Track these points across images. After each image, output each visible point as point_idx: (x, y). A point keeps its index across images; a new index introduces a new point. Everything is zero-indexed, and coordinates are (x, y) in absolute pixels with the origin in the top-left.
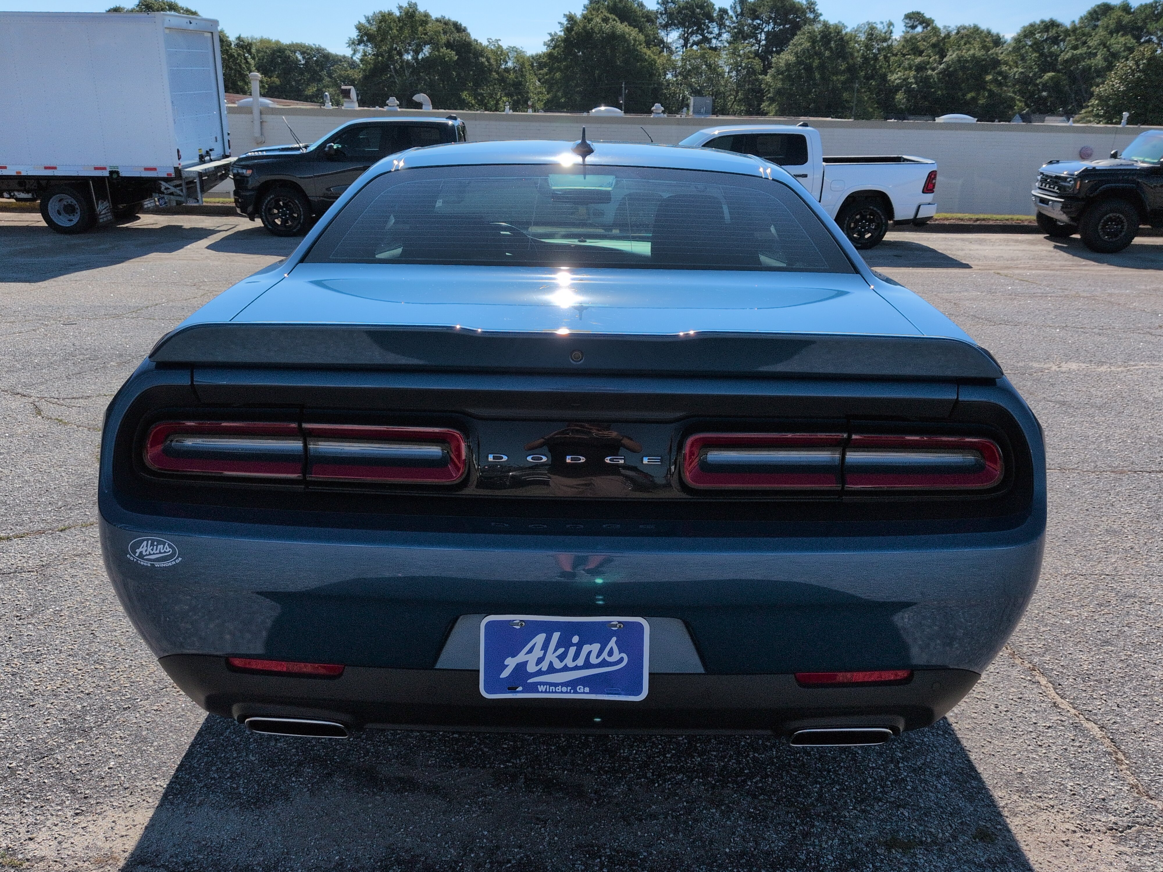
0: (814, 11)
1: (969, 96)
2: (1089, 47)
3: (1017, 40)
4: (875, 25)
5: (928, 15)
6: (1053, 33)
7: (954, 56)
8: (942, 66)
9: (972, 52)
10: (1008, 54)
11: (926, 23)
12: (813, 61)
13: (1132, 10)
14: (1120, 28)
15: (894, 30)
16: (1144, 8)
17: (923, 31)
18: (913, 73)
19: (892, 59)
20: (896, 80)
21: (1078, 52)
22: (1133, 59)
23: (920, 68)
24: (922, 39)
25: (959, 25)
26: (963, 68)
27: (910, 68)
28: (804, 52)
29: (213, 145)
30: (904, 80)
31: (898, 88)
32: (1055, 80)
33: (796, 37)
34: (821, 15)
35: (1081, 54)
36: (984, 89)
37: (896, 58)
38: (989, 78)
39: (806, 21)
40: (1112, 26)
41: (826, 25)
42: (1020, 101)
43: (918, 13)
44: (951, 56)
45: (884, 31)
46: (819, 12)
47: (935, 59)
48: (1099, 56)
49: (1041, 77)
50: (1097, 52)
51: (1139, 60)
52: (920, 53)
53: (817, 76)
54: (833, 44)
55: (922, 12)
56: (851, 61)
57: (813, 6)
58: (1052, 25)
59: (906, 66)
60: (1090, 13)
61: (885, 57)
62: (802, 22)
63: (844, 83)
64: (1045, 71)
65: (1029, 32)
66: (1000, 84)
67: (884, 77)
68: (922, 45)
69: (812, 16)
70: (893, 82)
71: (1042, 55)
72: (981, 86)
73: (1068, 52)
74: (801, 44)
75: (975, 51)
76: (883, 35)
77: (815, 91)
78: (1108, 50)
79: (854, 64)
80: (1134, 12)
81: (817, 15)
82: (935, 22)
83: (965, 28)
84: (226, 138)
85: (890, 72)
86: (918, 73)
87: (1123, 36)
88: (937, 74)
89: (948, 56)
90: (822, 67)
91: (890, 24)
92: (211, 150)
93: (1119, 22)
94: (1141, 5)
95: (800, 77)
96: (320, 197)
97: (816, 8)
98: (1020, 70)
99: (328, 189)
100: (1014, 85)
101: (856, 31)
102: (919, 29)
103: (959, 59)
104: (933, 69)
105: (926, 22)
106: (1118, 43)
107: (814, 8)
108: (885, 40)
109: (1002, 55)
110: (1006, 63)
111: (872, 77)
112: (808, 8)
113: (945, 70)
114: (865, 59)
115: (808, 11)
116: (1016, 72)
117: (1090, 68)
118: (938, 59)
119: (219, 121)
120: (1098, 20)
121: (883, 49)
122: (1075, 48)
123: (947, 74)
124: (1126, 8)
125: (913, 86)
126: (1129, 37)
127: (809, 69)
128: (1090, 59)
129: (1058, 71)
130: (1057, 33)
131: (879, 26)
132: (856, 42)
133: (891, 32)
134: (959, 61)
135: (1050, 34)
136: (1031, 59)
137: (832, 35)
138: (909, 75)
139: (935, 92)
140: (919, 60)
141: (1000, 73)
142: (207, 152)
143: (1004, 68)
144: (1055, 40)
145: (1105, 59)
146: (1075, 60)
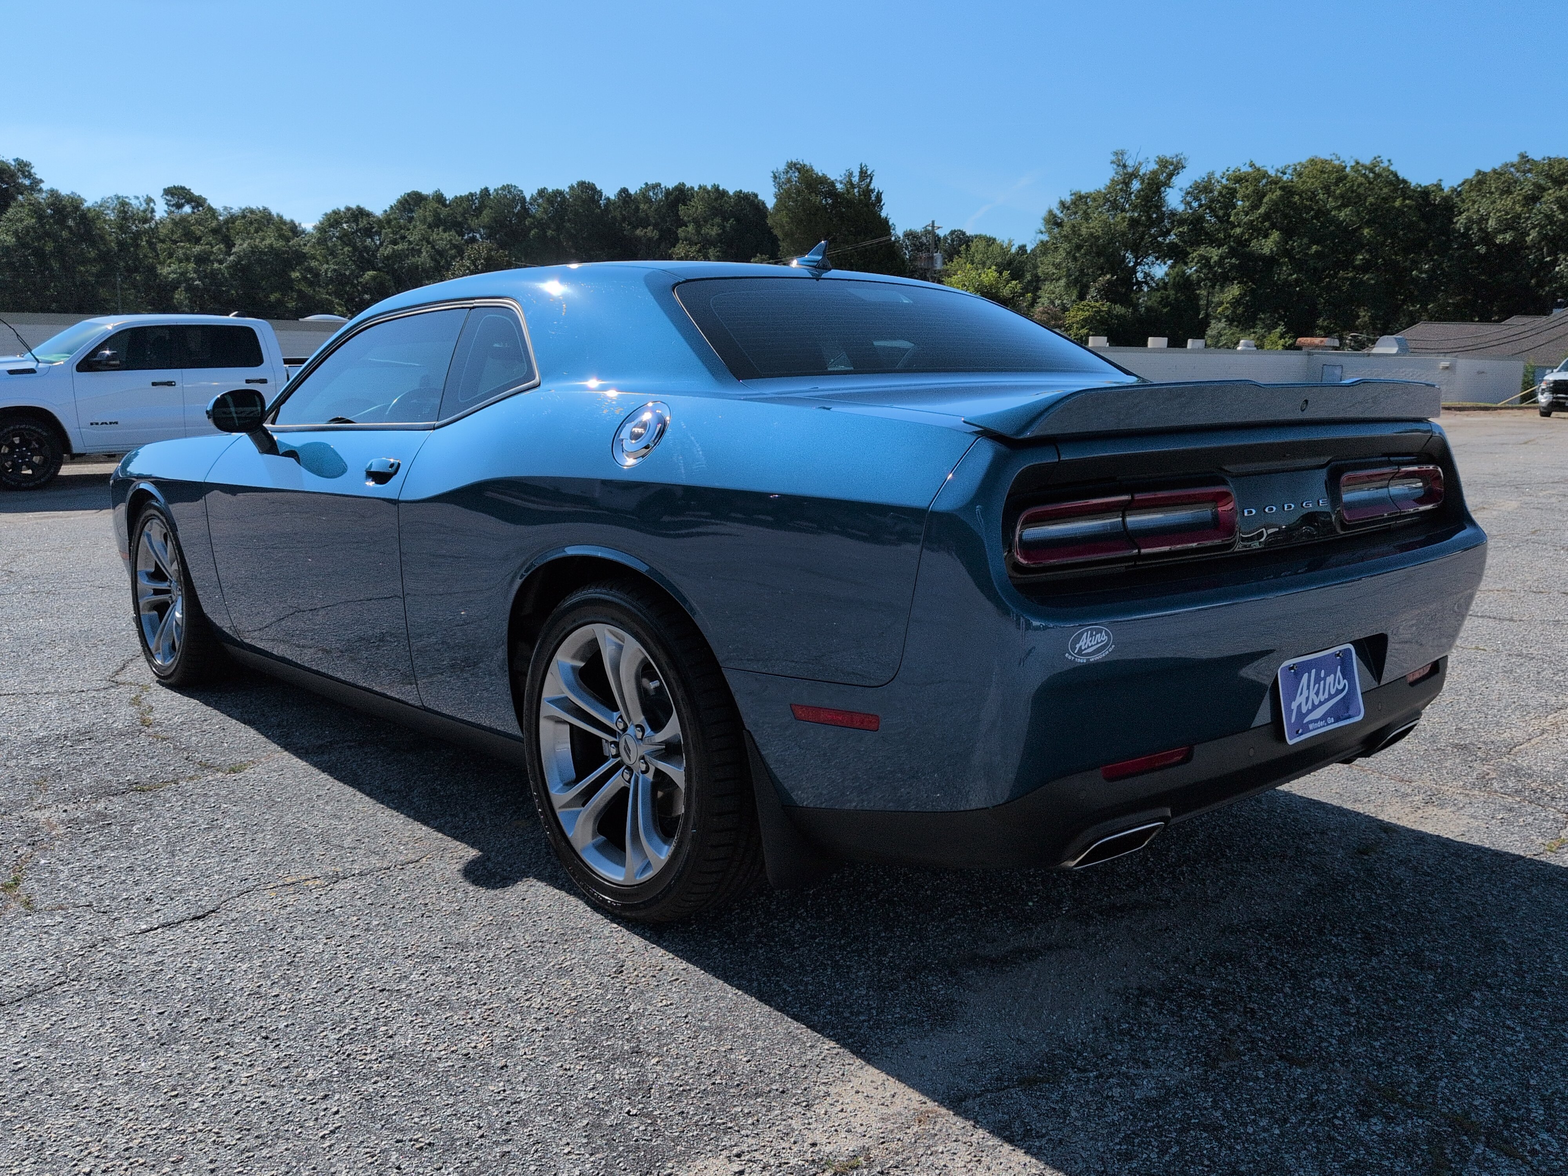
0: (29, 176)
1: (273, 298)
2: (410, 243)
3: (321, 229)
4: (127, 200)
5: (196, 192)
6: (363, 223)
7: (245, 245)
8: (232, 258)
9: (268, 242)
10: (313, 247)
11: (195, 202)
12: (44, 245)
13: (448, 202)
14: (438, 222)
15: (156, 208)
16: (459, 200)
17: (193, 213)
18: (192, 266)
19: (159, 246)
20: (170, 274)
21: (399, 247)
22: (469, 258)
23: (202, 260)
24: (197, 222)
25: (243, 207)
26: (259, 261)
27: (188, 259)
28: (28, 232)
30: (182, 274)
31: (175, 286)
32: (378, 280)
33: (10, 210)
34: (41, 181)
35: (403, 250)
36: (292, 289)
37: (164, 246)
38: (295, 275)
39: (20, 189)
40: (429, 220)
41: (53, 193)
42: (340, 305)
43: (183, 188)
44: (241, 246)
45: (141, 209)
46: (38, 177)
47: (220, 249)
48: (424, 253)
49: (361, 276)
50: (421, 249)
51: (476, 260)
52: (198, 240)
53: (56, 265)
54: (70, 223)
55: (188, 188)
56: (102, 247)
57: (27, 169)
58: (358, 214)
59: (181, 256)
60: (399, 202)
61: (149, 242)
62: (12, 190)
63: (97, 276)
64: (364, 270)
65: (333, 220)
66: (311, 284)
67: (152, 269)
68: (198, 230)
69: (27, 182)
70: (166, 277)
71: (355, 248)
72: (287, 286)
73: (387, 247)
74: (21, 221)
75: (270, 240)
76: (141, 214)
77: (55, 286)
78: (433, 247)
79: (109, 251)
80: (449, 205)
81: (36, 183)
82: (208, 201)
83: (252, 212)
85: (160, 263)
86: (200, 267)
87: (445, 231)
88: (226, 267)
89: (237, 246)
90: (60, 252)
91: (149, 200)
93: (436, 215)
94: (456, 197)
95: (26, 265)
97: (33, 171)
98: (332, 267)
100: (327, 285)
101: (101, 206)
102: (187, 209)
103: (254, 250)
104: (221, 262)
105: (198, 202)
106: (442, 239)
107: (29, 172)
108: (145, 221)
109: (307, 248)
110: (314, 258)
111: (136, 270)
112: (19, 170)
113: (237, 263)
114: (121, 244)
115: (19, 174)
116: (327, 269)
117: (417, 268)
118: (224, 249)
120: (412, 211)
121: (146, 232)
122: (395, 243)
123: (241, 269)
124: (439, 198)
125: (196, 283)
126: (453, 233)
127: (39, 253)
128: (413, 256)
129: (379, 270)
130: (369, 223)
131: (134, 202)
132: (105, 221)
133: (153, 211)
134: (253, 252)
135: (361, 225)
136: (343, 254)
137: (68, 209)
138: (187, 269)
139: (228, 291)
140: (197, 249)
141: (310, 270)
143: (314, 264)
144: (368, 232)
145: (432, 258)
146: (397, 256)
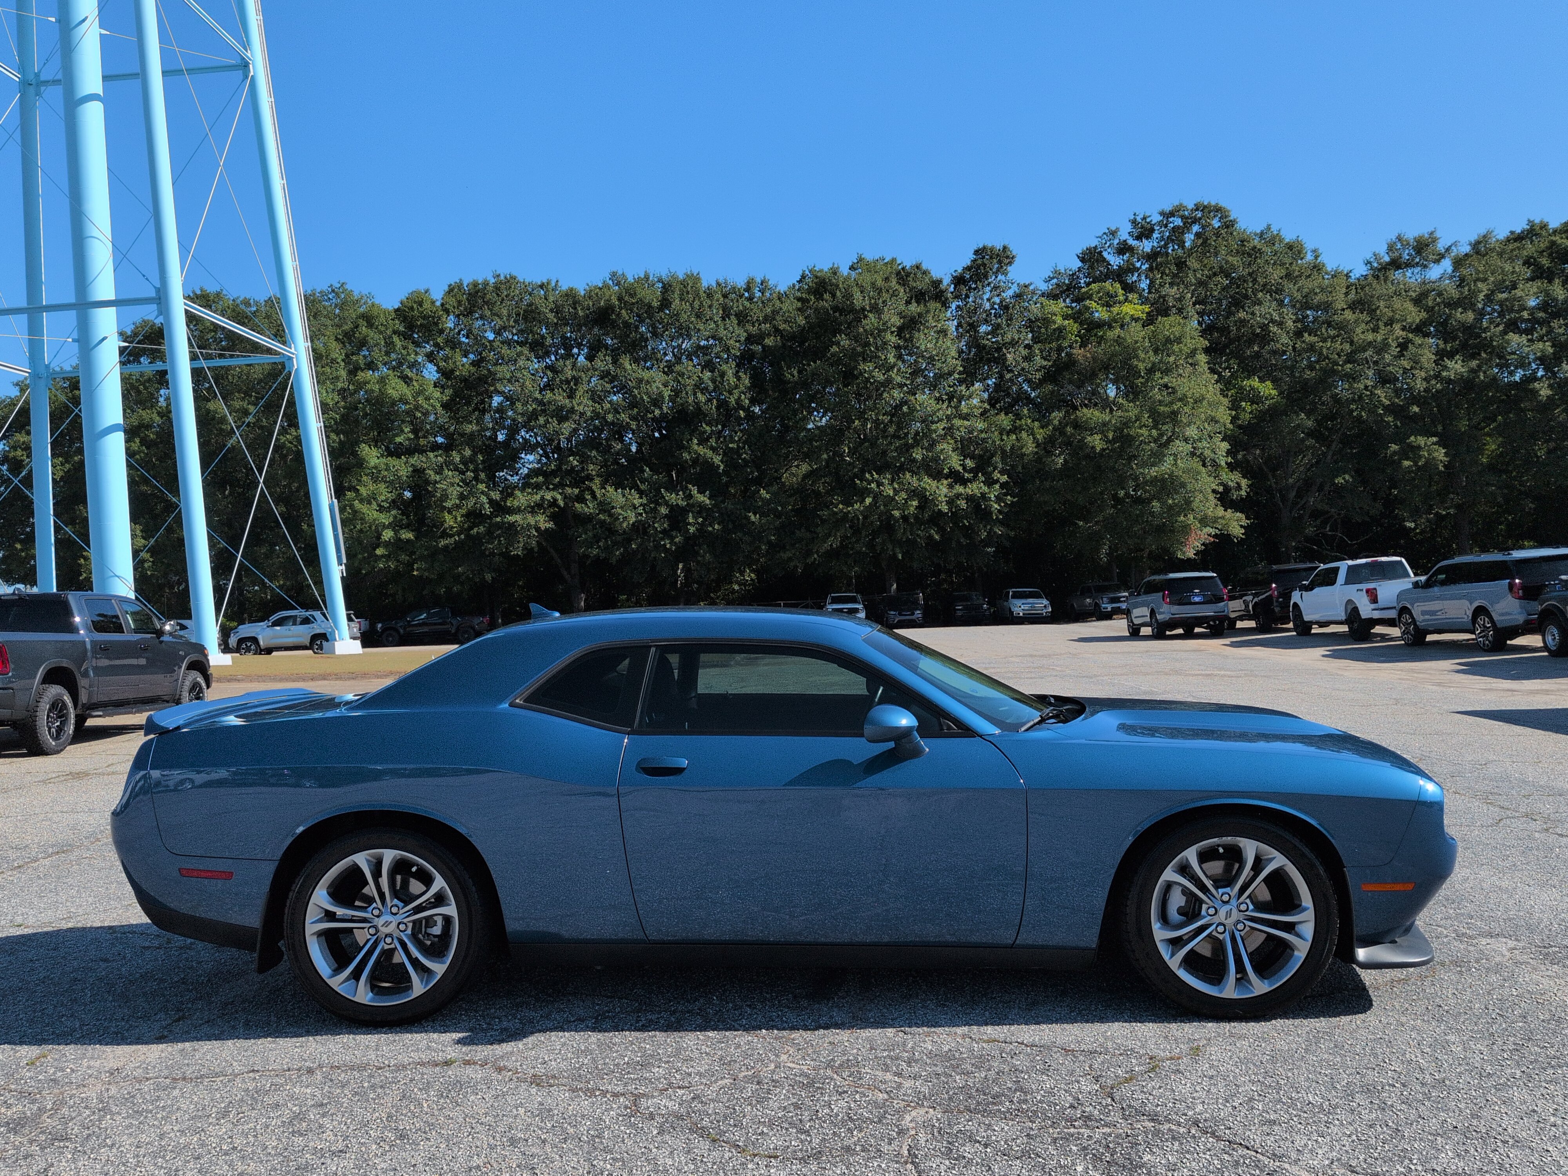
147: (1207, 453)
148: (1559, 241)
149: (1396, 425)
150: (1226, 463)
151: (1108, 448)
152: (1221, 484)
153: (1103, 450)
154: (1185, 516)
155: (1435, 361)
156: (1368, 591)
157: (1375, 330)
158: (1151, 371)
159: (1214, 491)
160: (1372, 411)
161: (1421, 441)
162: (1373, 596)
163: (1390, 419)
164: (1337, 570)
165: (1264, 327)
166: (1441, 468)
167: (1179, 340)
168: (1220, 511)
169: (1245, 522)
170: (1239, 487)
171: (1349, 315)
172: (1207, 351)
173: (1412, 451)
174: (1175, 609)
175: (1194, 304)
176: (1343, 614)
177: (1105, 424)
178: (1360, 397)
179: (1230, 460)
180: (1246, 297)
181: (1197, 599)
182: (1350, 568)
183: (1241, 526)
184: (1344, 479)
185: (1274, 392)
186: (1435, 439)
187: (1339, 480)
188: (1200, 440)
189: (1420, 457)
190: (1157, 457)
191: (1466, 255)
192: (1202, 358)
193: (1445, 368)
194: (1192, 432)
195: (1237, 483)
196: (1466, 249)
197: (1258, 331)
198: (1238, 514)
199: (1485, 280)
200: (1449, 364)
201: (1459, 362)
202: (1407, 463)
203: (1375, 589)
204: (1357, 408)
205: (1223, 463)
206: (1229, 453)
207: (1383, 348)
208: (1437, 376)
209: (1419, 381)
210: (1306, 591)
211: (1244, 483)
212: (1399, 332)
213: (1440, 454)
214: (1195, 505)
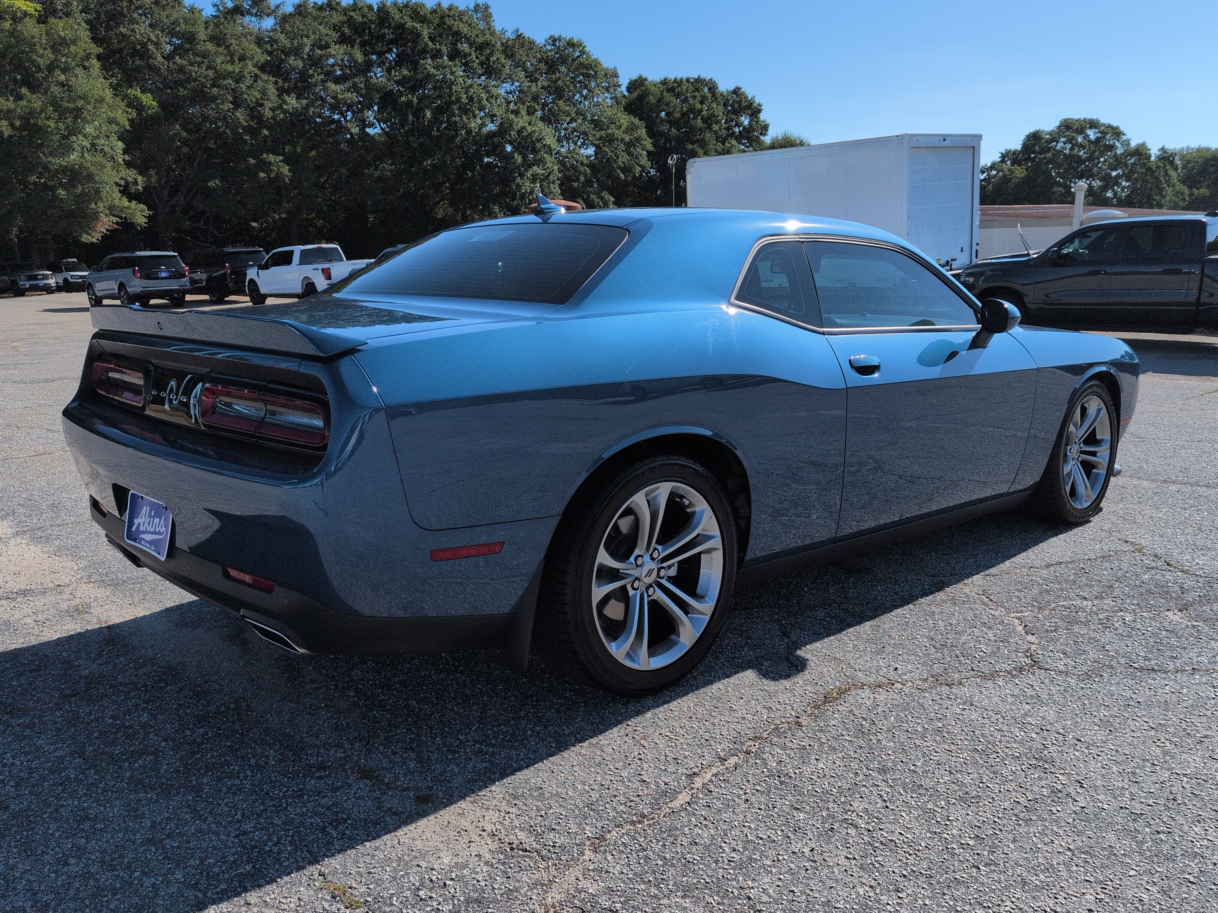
29: (956, 254)
84: (975, 248)
92: (952, 260)
96: (1038, 304)
99: (1046, 296)
119: (969, 230)
142: (948, 262)
147: (107, 149)
148: (355, 17)
149: (251, 143)
150: (124, 160)
151: (15, 135)
152: (122, 178)
153: (10, 136)
154: (96, 204)
155: (277, 96)
156: (323, 270)
157: (233, 63)
158: (51, 68)
159: (117, 184)
160: (234, 131)
161: (272, 158)
162: (327, 273)
163: (248, 138)
164: (292, 252)
165: (144, 45)
166: (287, 181)
167: (74, 42)
168: (125, 202)
169: (147, 213)
170: (136, 183)
171: (210, 47)
172: (99, 57)
173: (265, 165)
174: (145, 283)
175: (81, 12)
176: (300, 287)
177: (9, 111)
178: (225, 117)
179: (127, 158)
180: (122, 14)
181: (164, 275)
182: (302, 251)
183: (146, 217)
184: (215, 183)
185: (154, 103)
186: (281, 158)
187: (211, 184)
188: (98, 137)
189: (271, 171)
190: (65, 148)
191: (291, 14)
192: (95, 63)
193: (285, 102)
194: (89, 129)
195: (134, 178)
196: (289, 9)
197: (139, 47)
198: (142, 205)
199: (308, 37)
200: (288, 99)
201: (294, 99)
202: (262, 175)
203: (329, 268)
204: (223, 125)
205: (120, 160)
206: (125, 152)
207: (239, 79)
208: (280, 107)
209: (267, 110)
210: (262, 269)
211: (140, 179)
212: (250, 68)
213: (285, 170)
214: (104, 194)
